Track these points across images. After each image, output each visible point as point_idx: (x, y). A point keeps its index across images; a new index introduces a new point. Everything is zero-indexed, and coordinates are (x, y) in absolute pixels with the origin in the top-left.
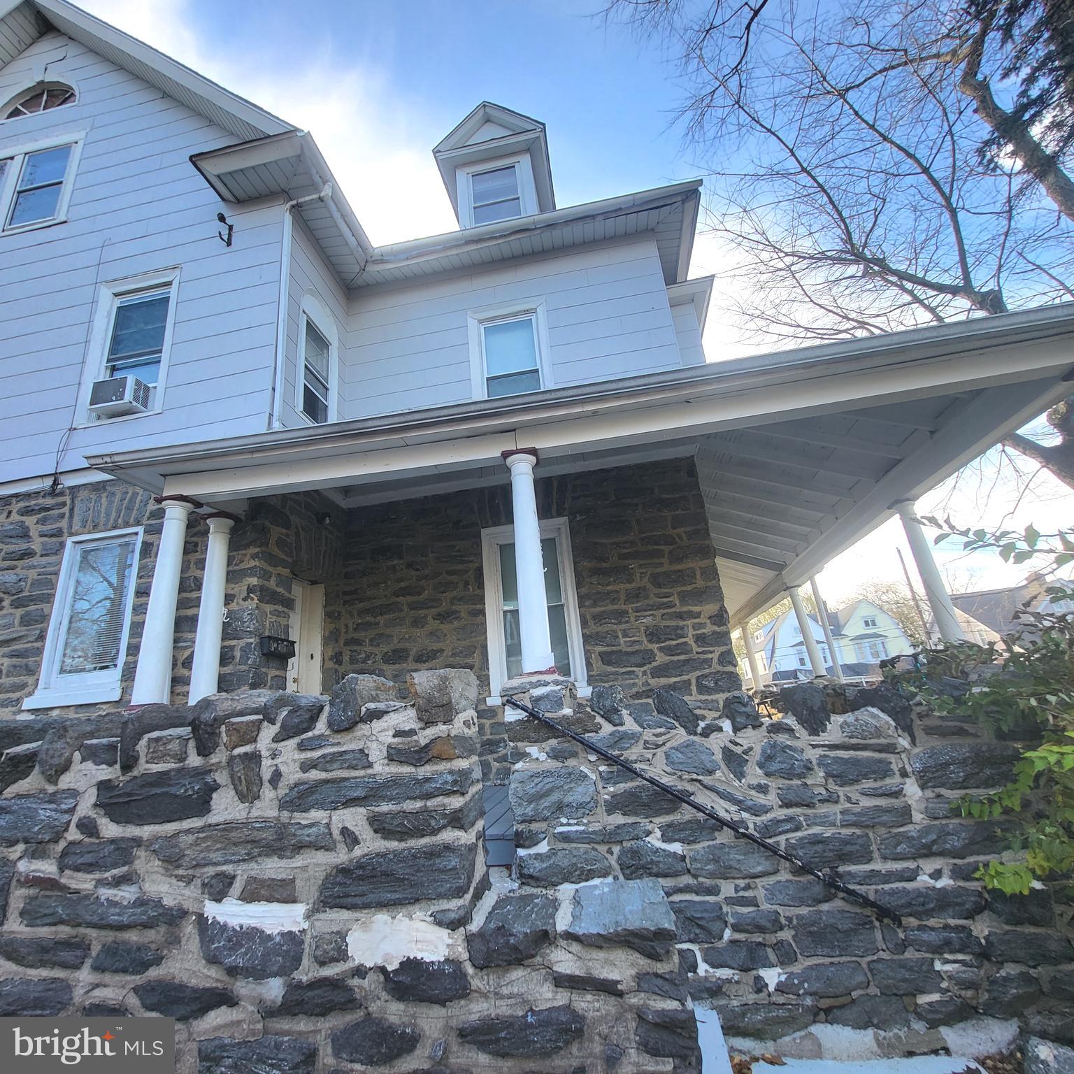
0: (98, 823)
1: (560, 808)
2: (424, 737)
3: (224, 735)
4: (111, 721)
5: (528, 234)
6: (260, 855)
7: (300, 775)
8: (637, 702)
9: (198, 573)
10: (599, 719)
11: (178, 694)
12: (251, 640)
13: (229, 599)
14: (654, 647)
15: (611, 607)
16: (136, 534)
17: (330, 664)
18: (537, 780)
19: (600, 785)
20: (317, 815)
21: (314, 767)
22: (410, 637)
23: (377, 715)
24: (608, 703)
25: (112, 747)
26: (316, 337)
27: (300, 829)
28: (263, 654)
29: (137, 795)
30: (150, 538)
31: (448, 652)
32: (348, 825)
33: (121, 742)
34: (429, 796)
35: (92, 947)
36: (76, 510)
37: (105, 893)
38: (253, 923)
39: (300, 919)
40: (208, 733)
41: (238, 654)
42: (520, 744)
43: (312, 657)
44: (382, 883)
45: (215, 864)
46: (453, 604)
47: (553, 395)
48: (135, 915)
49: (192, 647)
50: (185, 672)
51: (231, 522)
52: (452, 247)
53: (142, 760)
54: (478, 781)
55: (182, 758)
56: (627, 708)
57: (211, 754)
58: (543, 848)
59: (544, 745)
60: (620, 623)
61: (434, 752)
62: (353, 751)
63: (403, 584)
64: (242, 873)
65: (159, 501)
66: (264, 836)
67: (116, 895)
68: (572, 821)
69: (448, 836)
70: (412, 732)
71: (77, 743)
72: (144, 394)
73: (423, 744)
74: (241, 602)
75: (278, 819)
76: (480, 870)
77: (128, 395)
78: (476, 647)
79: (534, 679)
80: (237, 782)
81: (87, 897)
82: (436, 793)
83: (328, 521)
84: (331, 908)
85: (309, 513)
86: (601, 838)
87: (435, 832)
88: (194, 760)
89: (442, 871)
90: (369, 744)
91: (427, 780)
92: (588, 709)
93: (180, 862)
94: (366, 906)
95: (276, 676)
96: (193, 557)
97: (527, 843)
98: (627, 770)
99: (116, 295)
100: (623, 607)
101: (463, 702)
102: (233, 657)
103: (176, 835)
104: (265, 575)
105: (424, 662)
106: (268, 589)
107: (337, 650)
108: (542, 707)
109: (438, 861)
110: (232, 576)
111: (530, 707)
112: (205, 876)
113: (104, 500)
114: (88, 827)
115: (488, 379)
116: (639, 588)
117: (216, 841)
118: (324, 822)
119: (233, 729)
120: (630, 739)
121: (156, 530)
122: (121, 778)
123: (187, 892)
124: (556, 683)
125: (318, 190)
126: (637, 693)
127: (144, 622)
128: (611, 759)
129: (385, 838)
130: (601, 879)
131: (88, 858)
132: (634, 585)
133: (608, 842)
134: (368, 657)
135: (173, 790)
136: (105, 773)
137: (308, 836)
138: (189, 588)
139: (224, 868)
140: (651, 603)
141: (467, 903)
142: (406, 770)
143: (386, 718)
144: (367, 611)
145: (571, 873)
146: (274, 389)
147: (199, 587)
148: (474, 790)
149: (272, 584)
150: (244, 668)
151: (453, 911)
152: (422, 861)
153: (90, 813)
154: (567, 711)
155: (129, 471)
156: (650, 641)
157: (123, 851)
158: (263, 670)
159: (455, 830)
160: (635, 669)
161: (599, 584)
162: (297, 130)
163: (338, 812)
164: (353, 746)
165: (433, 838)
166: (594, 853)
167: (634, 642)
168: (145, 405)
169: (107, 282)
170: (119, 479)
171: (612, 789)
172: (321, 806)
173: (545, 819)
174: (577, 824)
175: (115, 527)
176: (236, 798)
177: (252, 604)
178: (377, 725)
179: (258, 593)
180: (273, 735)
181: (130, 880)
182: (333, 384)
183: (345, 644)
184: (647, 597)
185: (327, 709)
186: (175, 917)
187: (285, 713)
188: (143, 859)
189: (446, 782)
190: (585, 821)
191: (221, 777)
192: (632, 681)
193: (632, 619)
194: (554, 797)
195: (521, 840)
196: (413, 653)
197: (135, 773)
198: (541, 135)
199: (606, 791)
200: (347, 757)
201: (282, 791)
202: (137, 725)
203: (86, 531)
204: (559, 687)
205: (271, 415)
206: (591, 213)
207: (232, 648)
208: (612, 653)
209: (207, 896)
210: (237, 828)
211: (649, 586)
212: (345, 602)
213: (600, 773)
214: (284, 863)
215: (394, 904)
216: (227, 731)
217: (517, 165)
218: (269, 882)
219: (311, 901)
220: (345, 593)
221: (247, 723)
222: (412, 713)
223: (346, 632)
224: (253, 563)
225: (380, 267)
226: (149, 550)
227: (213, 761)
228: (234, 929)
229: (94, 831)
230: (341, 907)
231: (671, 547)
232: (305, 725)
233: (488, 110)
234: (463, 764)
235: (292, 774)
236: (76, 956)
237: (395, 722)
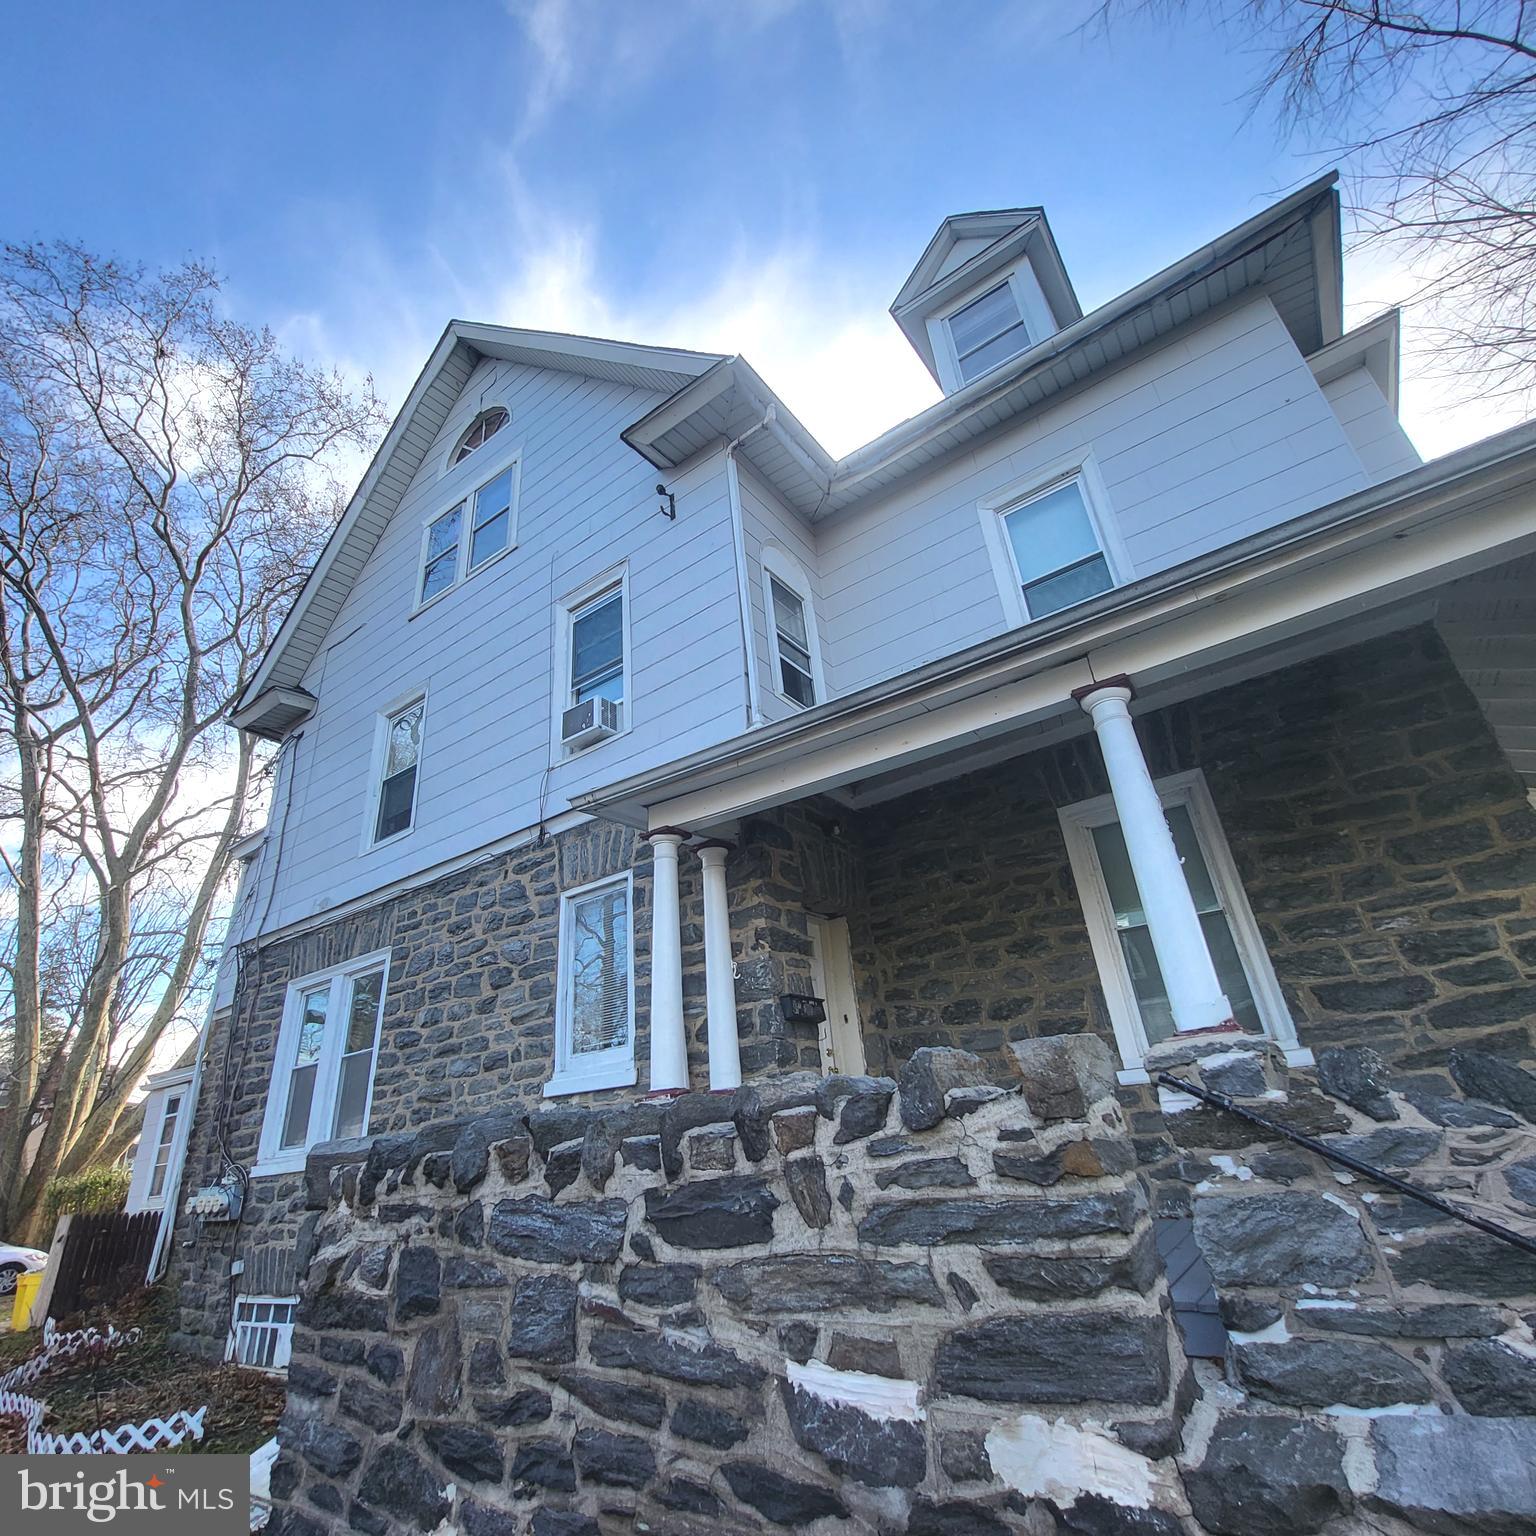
0: (652, 1243)
1: (1298, 1266)
2: (1048, 1140)
3: (773, 1133)
4: (645, 1114)
5: (1047, 366)
6: (844, 1303)
7: (877, 1192)
8: (1410, 1073)
9: (697, 920)
10: (1341, 1109)
11: (697, 1076)
12: (770, 1002)
13: (736, 949)
14: (1427, 971)
15: (1316, 908)
16: (626, 879)
17: (871, 1029)
18: (1241, 1214)
19: (1372, 1230)
20: (909, 1251)
21: (895, 1181)
22: (977, 982)
23: (967, 1107)
24: (1355, 1079)
25: (652, 1147)
26: (785, 597)
27: (891, 1270)
28: (787, 1019)
29: (686, 1209)
30: (641, 883)
31: (1040, 1001)
32: (956, 1270)
33: (662, 1140)
34: (1071, 1234)
35: (667, 1403)
36: (565, 862)
37: (672, 1334)
38: (852, 1400)
39: (913, 1404)
40: (755, 1131)
41: (757, 1020)
42: (1196, 1151)
43: (846, 1020)
44: (1023, 1364)
45: (790, 1310)
46: (1033, 926)
47: (1141, 589)
48: (708, 1368)
49: (703, 1014)
50: (701, 1046)
51: (724, 851)
52: (938, 425)
53: (687, 1165)
54: (1144, 1212)
55: (730, 1164)
56: (1396, 1084)
57: (762, 1158)
58: (1278, 1333)
59: (1243, 1153)
60: (1343, 933)
61: (1067, 1163)
62: (944, 1160)
63: (953, 906)
64: (827, 1325)
65: (646, 837)
66: (845, 1276)
67: (683, 1339)
68: (1325, 1291)
69: (1115, 1300)
70: (1024, 1134)
71: (617, 1141)
72: (611, 711)
73: (1047, 1152)
74: (751, 952)
75: (859, 1253)
76: (1178, 1364)
77: (597, 720)
78: (1083, 992)
79: (1201, 1040)
80: (799, 1198)
81: (653, 1336)
82: (1081, 1230)
83: (837, 830)
84: (953, 1394)
85: (813, 825)
86: (1397, 1327)
87: (1092, 1293)
88: (744, 1167)
89: (1117, 1357)
90: (965, 1150)
91: (1064, 1208)
92: (1316, 1091)
93: (749, 1302)
94: (1005, 1398)
95: (807, 1048)
96: (690, 900)
97: (1246, 1323)
98: (1423, 1203)
99: (570, 611)
100: (1343, 905)
101: (1096, 1086)
102: (752, 1025)
103: (739, 1264)
104: (773, 915)
105: (1006, 1018)
106: (779, 931)
107: (878, 1007)
108: (1226, 1088)
109: (1106, 1339)
110: (735, 920)
111: (1203, 1086)
112: (781, 1325)
113: (589, 844)
114: (642, 1247)
115: (1025, 588)
116: (1369, 869)
117: (787, 1279)
118: (922, 1263)
119: (784, 1125)
120: (1417, 1144)
121: (646, 872)
122: (668, 1187)
123: (761, 1344)
124: (1244, 1046)
125: (760, 418)
126: (1409, 1057)
127: (650, 986)
128: (1383, 1181)
129: (1015, 1296)
130: (1415, 1407)
131: (647, 1287)
132: (1355, 864)
133: (1417, 1338)
134: (921, 1015)
135: (725, 1205)
136: (651, 1179)
137: (904, 1281)
138: (691, 937)
139: (803, 1317)
140: (1400, 891)
141: (1169, 1415)
142: (1028, 1191)
143: (982, 1111)
144: (907, 950)
145: (1346, 1387)
146: (747, 674)
147: (701, 938)
148: (1141, 1227)
149: (783, 924)
150: (767, 1038)
151: (1148, 1426)
152: (1080, 1337)
153: (643, 1230)
154: (1275, 1095)
155: (614, 807)
156: (1415, 961)
157: (684, 1280)
158: (790, 1040)
159: (1126, 1292)
160: (1392, 1013)
161: (1284, 870)
162: (726, 358)
163: (939, 1250)
164: (941, 1153)
165: (1091, 1302)
166: (1388, 1355)
167: (1380, 964)
168: (614, 727)
169: (561, 599)
170: (600, 818)
171: (1399, 1238)
172: (915, 1240)
173: (1273, 1284)
174: (1339, 1297)
175: (604, 875)
176: (802, 1221)
177: (763, 954)
178: (971, 1122)
179: (769, 938)
180: (833, 1134)
181: (696, 1320)
182: (814, 650)
183: (888, 998)
184: (1389, 883)
185: (897, 1098)
186: (754, 1378)
187: (843, 1104)
188: (706, 1293)
189: (1095, 1214)
190: (1355, 1293)
191: (779, 1190)
192: (1391, 1036)
193: (1367, 925)
194: (1284, 1244)
195: (1231, 1316)
196: (986, 1004)
197: (682, 1181)
198: (1040, 223)
199: (1387, 1240)
200: (937, 1168)
201: (859, 1215)
202: (675, 1119)
203: (577, 882)
204: (1251, 1054)
205: (749, 707)
206: (1142, 300)
207: (749, 1012)
208: (1338, 987)
209: (787, 1354)
210: (809, 1263)
211: (1388, 862)
212: (878, 940)
213: (1367, 1206)
214: (876, 1318)
215: (1049, 1402)
216: (777, 1128)
217: (1010, 279)
218: (861, 1344)
219: (924, 1380)
220: (874, 927)
221: (798, 1117)
222: (1019, 1104)
223: (885, 982)
224: (756, 900)
225: (848, 484)
226: (642, 898)
227: (767, 1168)
228: (828, 1407)
229: (649, 1253)
230: (969, 1395)
231: (1421, 789)
232: (872, 1121)
233: (955, 226)
234: (1116, 1185)
235: (868, 1192)
236: (652, 1412)
237: (998, 1118)
